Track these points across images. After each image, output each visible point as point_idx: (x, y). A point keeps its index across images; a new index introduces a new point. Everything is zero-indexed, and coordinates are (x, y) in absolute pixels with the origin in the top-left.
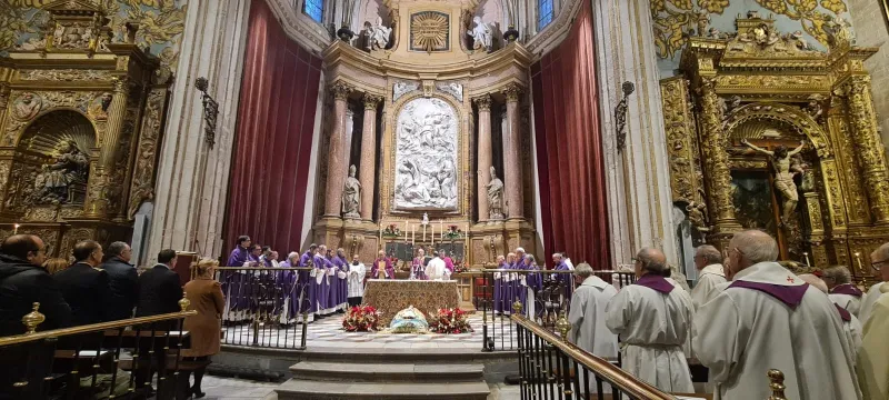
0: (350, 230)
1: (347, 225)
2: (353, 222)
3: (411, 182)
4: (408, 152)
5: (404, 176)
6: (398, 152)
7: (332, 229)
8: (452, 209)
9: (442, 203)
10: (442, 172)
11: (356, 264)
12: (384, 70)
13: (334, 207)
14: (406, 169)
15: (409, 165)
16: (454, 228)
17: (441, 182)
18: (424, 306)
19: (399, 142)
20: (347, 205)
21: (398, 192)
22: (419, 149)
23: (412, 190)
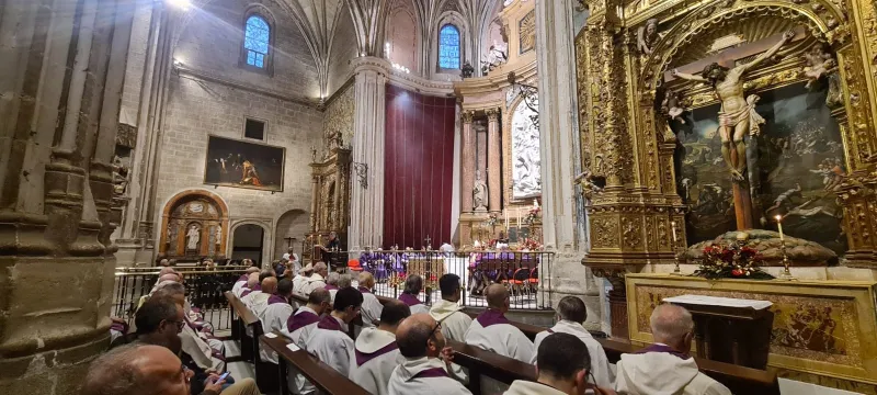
0: (476, 221)
1: (474, 218)
3: (524, 173)
4: (521, 148)
5: (519, 169)
6: (513, 150)
12: (496, 85)
14: (520, 163)
15: (521, 160)
19: (514, 141)
20: (476, 202)
21: (514, 185)
22: (529, 143)
23: (523, 181)
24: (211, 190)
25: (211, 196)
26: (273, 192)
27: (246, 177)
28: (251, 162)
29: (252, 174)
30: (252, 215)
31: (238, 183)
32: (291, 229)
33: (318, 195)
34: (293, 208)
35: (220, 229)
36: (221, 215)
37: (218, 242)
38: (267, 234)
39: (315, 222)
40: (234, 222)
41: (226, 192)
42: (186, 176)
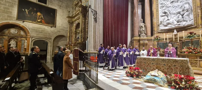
0: (142, 40)
1: (141, 38)
2: (143, 37)
3: (166, 18)
4: (164, 8)
6: (160, 9)
7: (136, 40)
8: (191, 25)
9: (183, 24)
10: (183, 10)
11: (144, 50)
13: (136, 33)
14: (164, 14)
16: (191, 33)
17: (182, 15)
18: (166, 70)
19: (160, 6)
20: (141, 32)
21: (161, 24)
22: (170, 5)
23: (168, 22)
24: (20, 23)
25: (21, 26)
26: (51, 27)
27: (39, 19)
28: (41, 13)
29: (41, 18)
30: (42, 36)
31: (35, 21)
32: (59, 43)
33: (71, 30)
34: (60, 34)
35: (26, 41)
36: (27, 35)
37: (26, 47)
38: (49, 45)
39: (69, 40)
40: (33, 38)
41: (29, 25)
42: (6, 15)
